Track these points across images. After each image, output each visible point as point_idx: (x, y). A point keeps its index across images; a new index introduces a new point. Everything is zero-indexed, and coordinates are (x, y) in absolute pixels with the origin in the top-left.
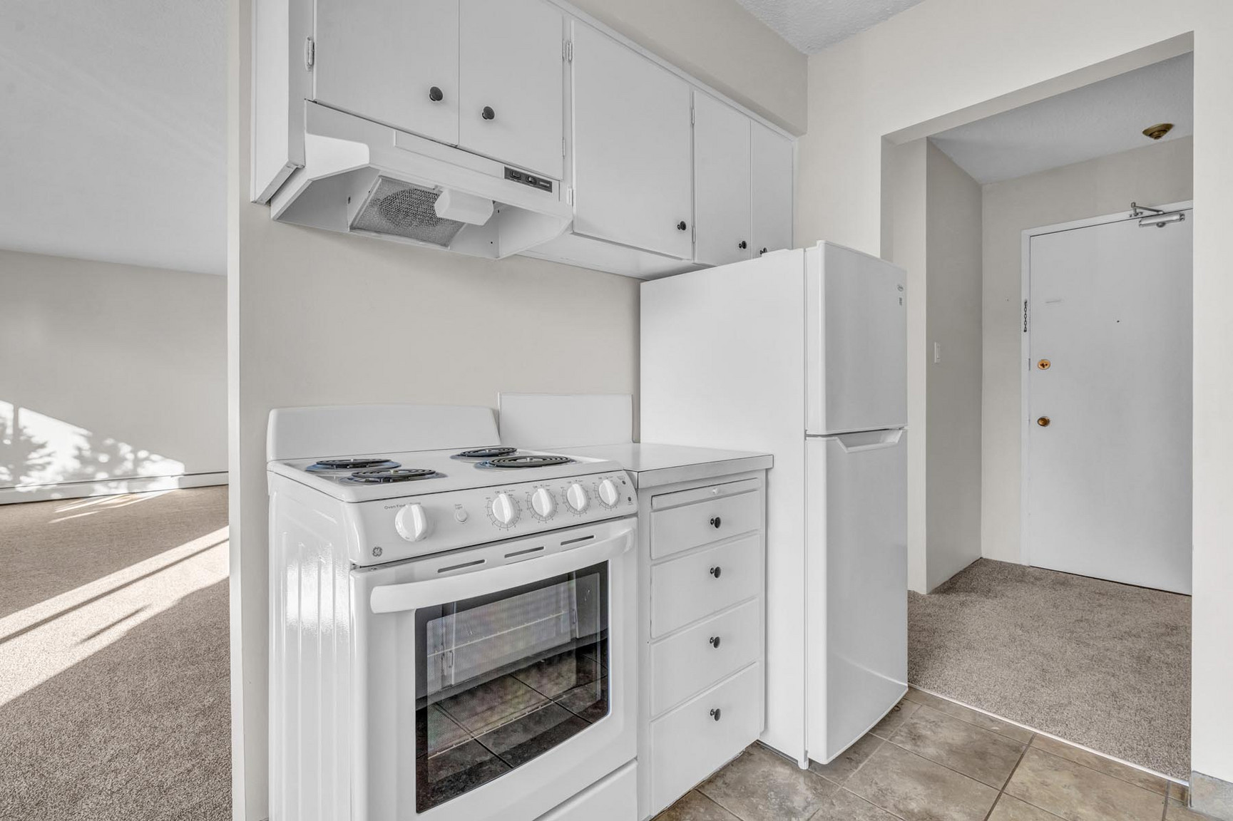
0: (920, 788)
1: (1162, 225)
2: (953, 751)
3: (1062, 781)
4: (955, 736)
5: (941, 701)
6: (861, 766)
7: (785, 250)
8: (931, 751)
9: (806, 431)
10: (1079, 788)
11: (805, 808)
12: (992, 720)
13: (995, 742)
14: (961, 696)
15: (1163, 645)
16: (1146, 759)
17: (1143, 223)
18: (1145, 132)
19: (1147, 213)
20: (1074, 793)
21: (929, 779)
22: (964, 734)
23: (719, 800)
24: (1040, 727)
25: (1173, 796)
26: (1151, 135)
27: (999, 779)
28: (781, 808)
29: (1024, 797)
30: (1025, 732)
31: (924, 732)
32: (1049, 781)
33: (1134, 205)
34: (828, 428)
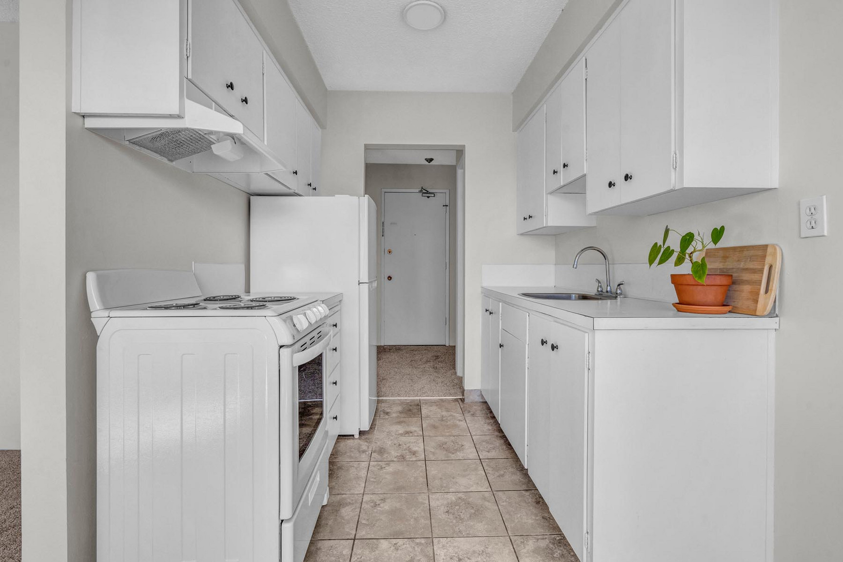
0: (399, 427)
1: (428, 197)
2: (401, 413)
3: (434, 408)
4: (400, 408)
5: (386, 400)
6: (376, 428)
7: (348, 196)
8: (394, 415)
9: (359, 281)
10: (439, 408)
11: (368, 448)
12: (406, 400)
13: (411, 406)
14: (392, 395)
15: (438, 362)
16: (451, 395)
17: (424, 195)
18: (425, 159)
19: (424, 191)
20: (439, 411)
21: (400, 423)
22: (400, 407)
23: (334, 460)
24: (420, 396)
25: (460, 401)
26: (427, 161)
27: (419, 414)
28: (360, 452)
29: (428, 417)
30: (417, 400)
31: (388, 411)
32: (431, 410)
33: (422, 188)
34: (369, 279)
